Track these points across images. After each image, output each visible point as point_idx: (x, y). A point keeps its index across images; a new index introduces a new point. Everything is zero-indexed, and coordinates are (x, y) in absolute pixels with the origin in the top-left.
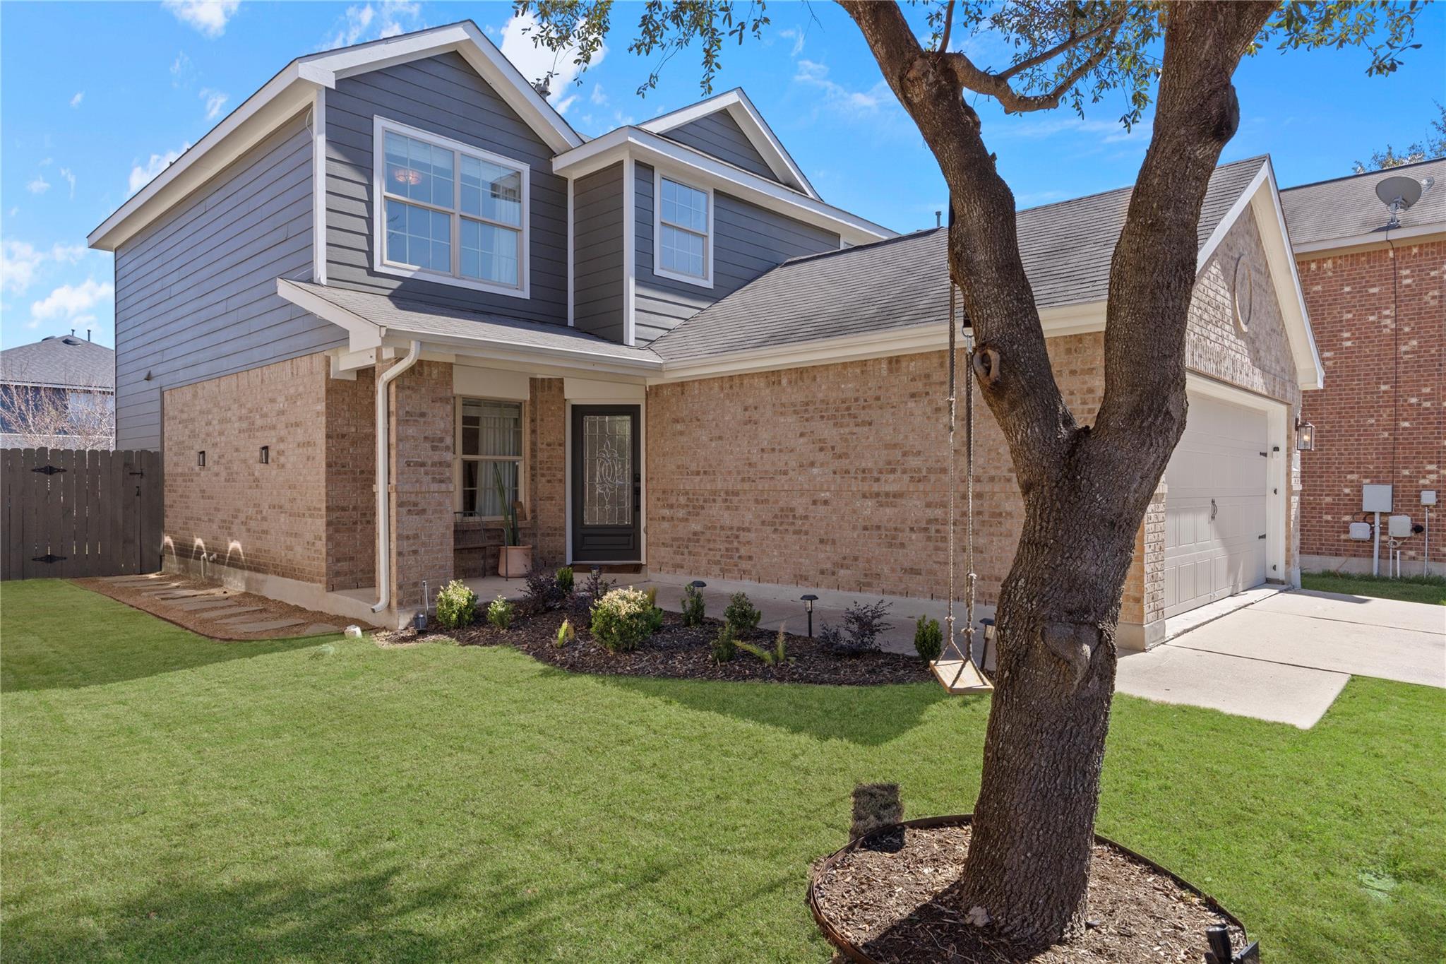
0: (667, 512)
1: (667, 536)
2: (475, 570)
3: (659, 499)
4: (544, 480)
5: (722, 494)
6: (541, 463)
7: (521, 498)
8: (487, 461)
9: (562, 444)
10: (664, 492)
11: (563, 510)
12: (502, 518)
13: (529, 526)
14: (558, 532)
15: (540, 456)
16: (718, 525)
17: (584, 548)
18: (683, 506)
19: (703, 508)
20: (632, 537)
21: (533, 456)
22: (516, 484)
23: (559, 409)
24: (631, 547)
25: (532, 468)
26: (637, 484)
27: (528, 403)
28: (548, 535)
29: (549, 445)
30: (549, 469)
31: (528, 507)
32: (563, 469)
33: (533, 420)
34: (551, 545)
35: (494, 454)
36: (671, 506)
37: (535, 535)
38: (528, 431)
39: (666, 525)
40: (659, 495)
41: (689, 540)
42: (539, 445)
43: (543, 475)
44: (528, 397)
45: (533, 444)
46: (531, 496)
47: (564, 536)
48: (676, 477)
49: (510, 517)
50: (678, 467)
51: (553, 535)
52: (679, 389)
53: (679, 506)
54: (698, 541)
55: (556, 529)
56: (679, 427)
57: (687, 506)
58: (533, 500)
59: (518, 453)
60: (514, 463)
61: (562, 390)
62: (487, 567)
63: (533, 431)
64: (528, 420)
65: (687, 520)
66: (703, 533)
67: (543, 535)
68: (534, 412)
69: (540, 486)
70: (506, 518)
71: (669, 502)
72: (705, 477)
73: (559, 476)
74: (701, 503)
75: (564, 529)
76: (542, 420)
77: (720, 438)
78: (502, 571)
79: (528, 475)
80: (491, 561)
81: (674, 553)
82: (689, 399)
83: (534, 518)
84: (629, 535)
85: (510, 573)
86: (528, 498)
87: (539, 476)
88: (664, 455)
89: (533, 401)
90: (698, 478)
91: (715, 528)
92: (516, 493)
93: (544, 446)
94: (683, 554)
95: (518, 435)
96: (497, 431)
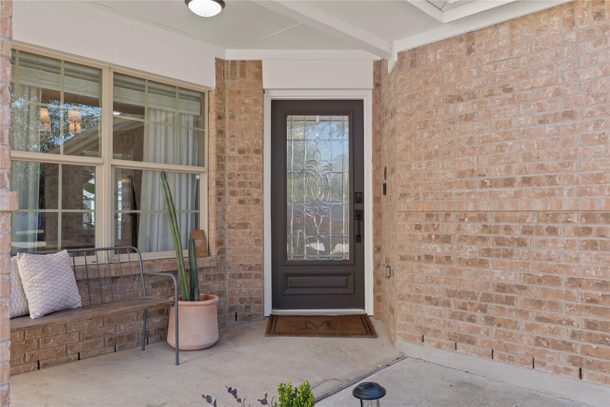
0: (437, 249)
1: (436, 287)
2: (130, 337)
3: (418, 227)
4: (234, 200)
5: (575, 218)
6: (231, 176)
7: (203, 225)
8: (154, 171)
9: (259, 151)
10: (429, 216)
11: (260, 242)
12: (172, 254)
13: (214, 264)
14: (254, 272)
15: (229, 167)
16: (564, 277)
17: (288, 292)
18: (473, 240)
19: (522, 243)
20: (351, 277)
21: (220, 167)
22: (196, 206)
23: (256, 102)
24: (350, 290)
25: (219, 183)
26: (358, 207)
27: (213, 94)
28: (240, 276)
29: (241, 152)
30: (241, 184)
31: (212, 237)
32: (260, 186)
33: (220, 117)
34: (244, 290)
35: (166, 162)
36: (447, 239)
37: (222, 277)
38: (213, 132)
39: (433, 268)
40: (421, 219)
41: (487, 297)
42: (228, 152)
43: (233, 193)
44: (212, 84)
45: (221, 150)
46: (216, 221)
47: (261, 277)
48: (455, 191)
49: (186, 253)
50: (461, 174)
51: (247, 276)
52: (462, 46)
53: (463, 239)
54: (510, 301)
55: (250, 269)
56: (461, 108)
57: (483, 239)
58: (219, 228)
59: (200, 163)
60: (194, 176)
61: (259, 76)
62: (152, 331)
63: (220, 133)
64: (213, 116)
65: (482, 263)
66: (522, 288)
67: (233, 276)
68: (221, 105)
69: (229, 208)
70: (180, 253)
71: (442, 232)
72: (527, 188)
73: (255, 196)
74: (517, 234)
75: (261, 267)
76: (232, 117)
77: (568, 115)
78: (171, 340)
79: (213, 192)
80: (157, 320)
81: (453, 316)
82: (487, 58)
83: (221, 252)
84: (348, 275)
85: (183, 344)
86: (213, 226)
87: (227, 194)
88: (429, 156)
89: (220, 90)
90: (510, 191)
91: (556, 281)
92: (196, 217)
93: (235, 154)
94: (471, 319)
95: (199, 137)
96: (170, 129)
